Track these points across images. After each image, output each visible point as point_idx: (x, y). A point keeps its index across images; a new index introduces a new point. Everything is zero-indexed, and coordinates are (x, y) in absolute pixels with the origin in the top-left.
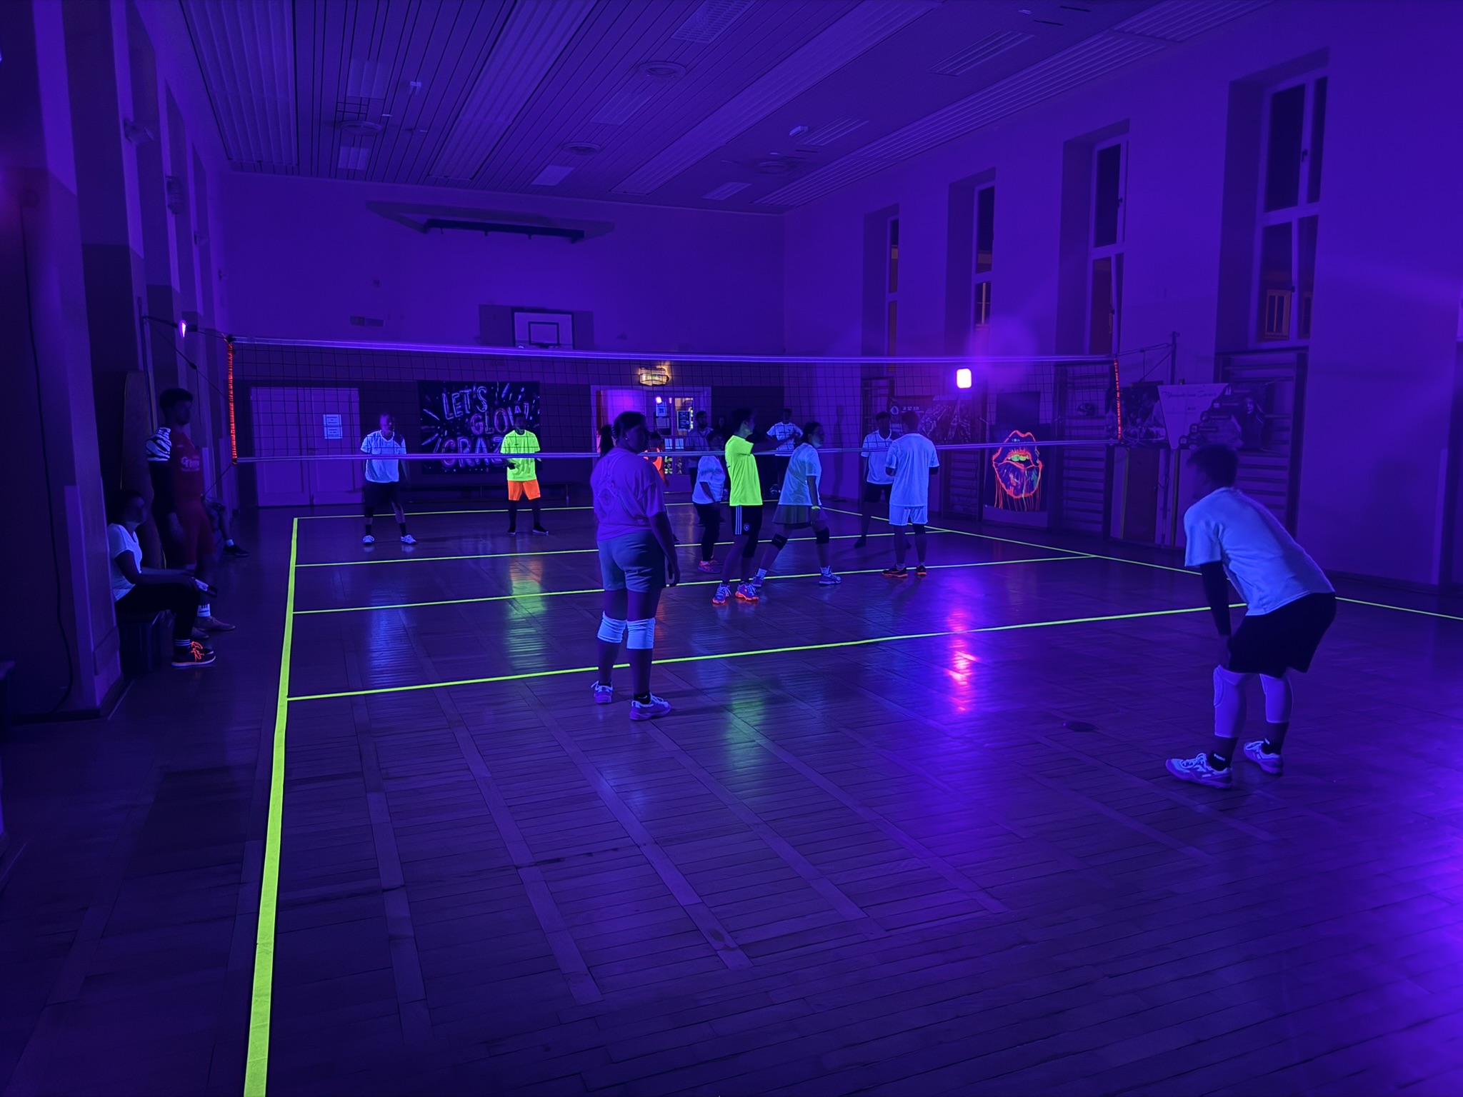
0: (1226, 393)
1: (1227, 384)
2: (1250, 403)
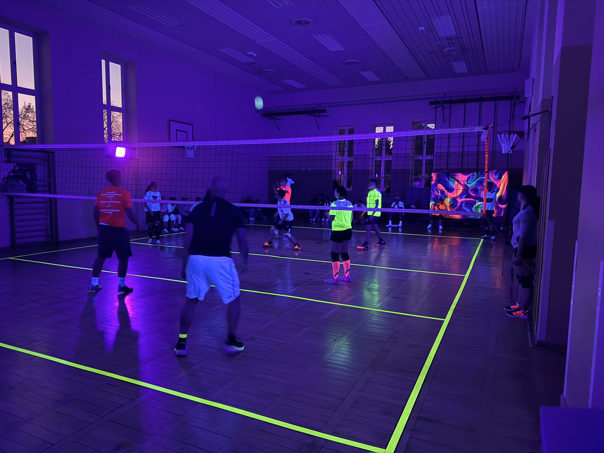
0: (16, 169)
1: (15, 164)
2: (28, 174)
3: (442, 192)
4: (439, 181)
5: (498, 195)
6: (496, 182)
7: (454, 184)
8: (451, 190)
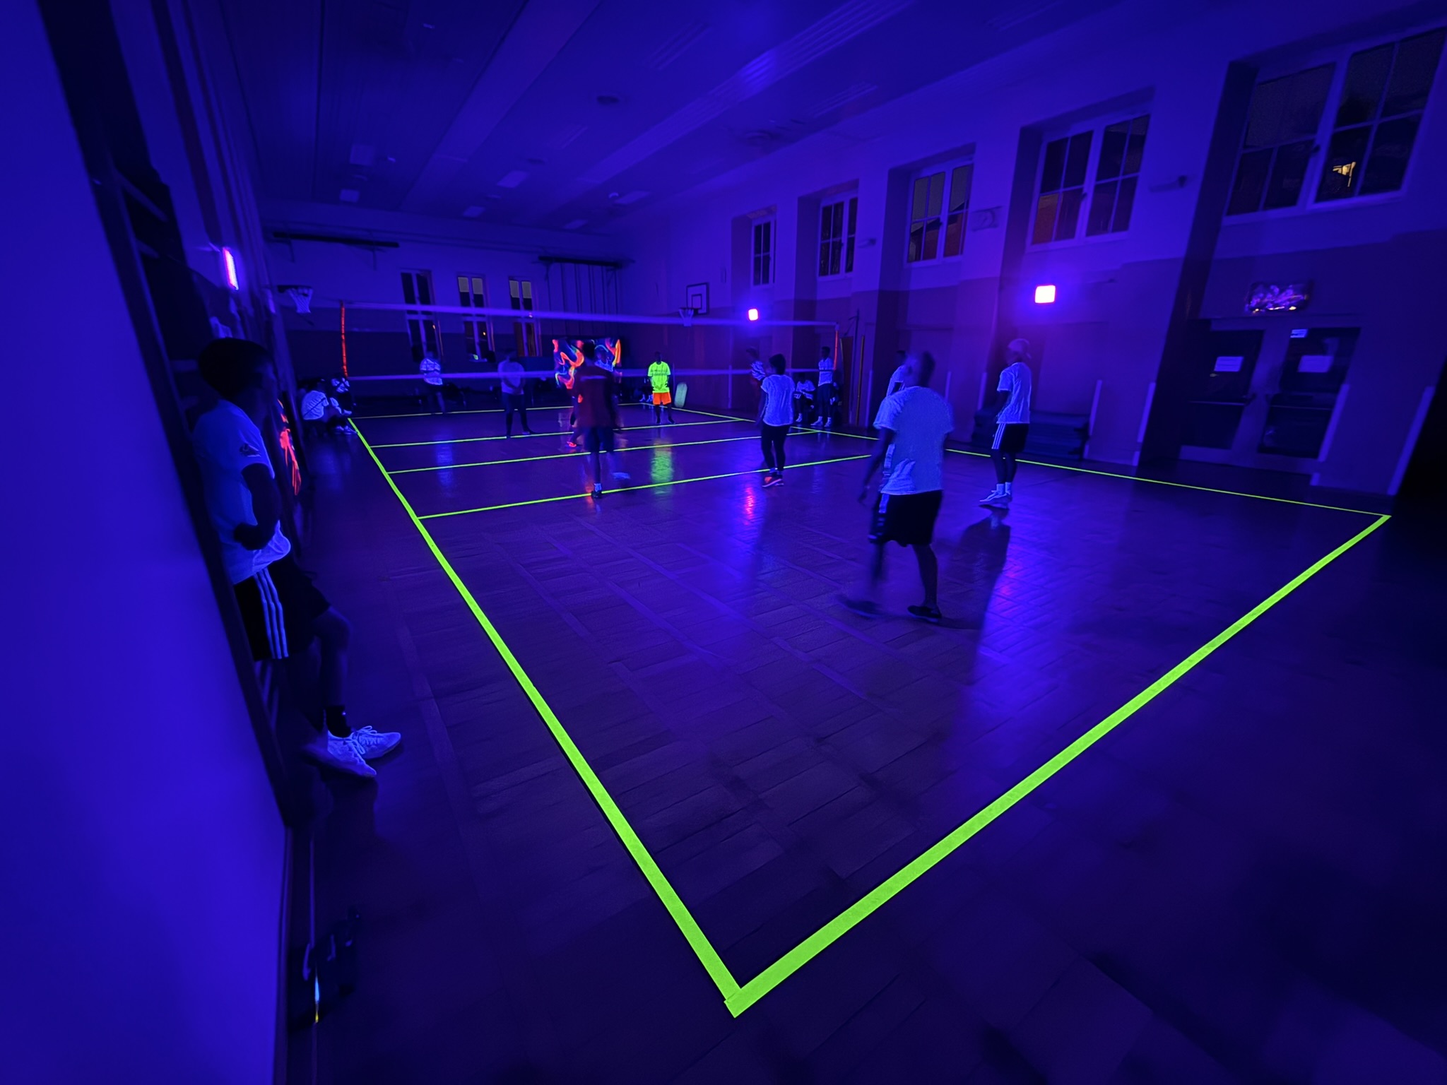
3: (566, 361)
4: (561, 348)
5: (614, 364)
6: (611, 350)
7: (576, 351)
8: (574, 359)
